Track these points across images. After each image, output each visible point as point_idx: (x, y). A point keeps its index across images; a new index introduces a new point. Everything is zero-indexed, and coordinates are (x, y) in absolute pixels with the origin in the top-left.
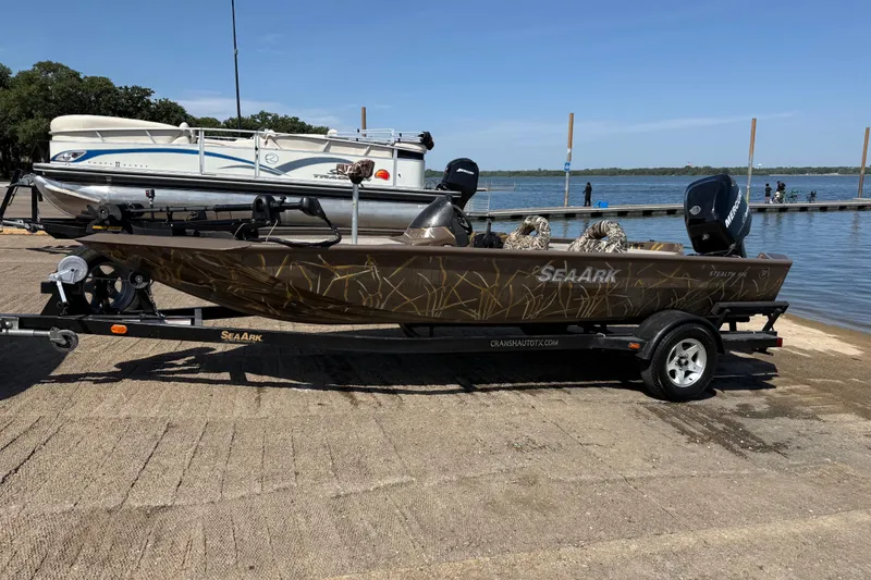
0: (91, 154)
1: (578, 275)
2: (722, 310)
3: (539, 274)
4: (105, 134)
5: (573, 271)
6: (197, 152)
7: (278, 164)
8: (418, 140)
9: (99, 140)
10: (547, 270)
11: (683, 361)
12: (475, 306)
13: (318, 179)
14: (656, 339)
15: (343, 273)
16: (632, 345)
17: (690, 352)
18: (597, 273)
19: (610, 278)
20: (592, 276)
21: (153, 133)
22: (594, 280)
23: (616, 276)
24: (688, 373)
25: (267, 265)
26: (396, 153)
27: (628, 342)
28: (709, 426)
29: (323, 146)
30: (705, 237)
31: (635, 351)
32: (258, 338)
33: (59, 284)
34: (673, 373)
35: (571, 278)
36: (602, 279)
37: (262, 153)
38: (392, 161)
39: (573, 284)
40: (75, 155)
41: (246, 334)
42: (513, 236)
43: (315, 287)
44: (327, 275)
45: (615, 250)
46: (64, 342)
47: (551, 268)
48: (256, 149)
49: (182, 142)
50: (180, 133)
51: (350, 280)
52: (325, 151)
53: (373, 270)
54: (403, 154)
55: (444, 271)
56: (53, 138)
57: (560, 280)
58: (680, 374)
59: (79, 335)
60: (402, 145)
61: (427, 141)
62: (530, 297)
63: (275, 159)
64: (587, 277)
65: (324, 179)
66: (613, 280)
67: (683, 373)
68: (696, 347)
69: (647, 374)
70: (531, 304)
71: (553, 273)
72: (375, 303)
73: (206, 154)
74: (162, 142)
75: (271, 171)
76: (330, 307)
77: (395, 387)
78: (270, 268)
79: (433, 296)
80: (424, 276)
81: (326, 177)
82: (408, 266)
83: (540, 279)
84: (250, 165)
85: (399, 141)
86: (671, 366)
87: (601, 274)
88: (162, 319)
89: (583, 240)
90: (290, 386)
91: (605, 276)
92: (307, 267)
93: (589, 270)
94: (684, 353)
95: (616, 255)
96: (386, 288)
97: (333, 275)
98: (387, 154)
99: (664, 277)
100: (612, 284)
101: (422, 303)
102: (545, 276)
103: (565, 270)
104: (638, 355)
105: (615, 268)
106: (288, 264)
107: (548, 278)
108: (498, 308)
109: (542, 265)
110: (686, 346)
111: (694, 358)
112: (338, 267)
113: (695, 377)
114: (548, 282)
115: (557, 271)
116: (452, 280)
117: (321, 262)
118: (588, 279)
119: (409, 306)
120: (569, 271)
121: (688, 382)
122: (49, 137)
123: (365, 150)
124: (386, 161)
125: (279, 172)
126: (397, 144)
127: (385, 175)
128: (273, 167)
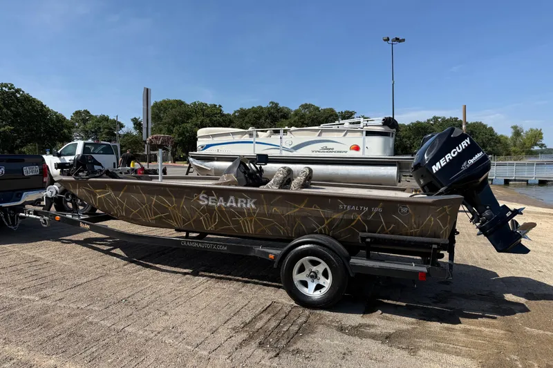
0: (208, 146)
1: (226, 200)
3: (199, 199)
4: (214, 136)
5: (221, 198)
6: (252, 142)
7: (291, 146)
8: (381, 123)
9: (211, 139)
10: (203, 197)
12: (170, 218)
13: (314, 153)
15: (100, 193)
16: (271, 256)
18: (239, 200)
19: (251, 205)
20: (237, 203)
21: (233, 134)
22: (239, 205)
23: (254, 203)
24: (319, 287)
26: (364, 133)
27: (269, 253)
29: (318, 133)
30: (422, 181)
33: (45, 197)
34: (305, 284)
35: (221, 203)
36: (244, 206)
37: (284, 140)
38: (362, 139)
39: (225, 208)
40: (202, 147)
41: (86, 224)
46: (44, 222)
47: (205, 196)
48: (281, 138)
49: (246, 138)
50: (245, 133)
51: (104, 197)
52: (319, 136)
53: (110, 192)
54: (369, 133)
55: (143, 195)
56: (199, 139)
57: (214, 204)
58: (312, 286)
60: (369, 127)
62: (201, 215)
63: (291, 143)
64: (231, 203)
65: (317, 153)
66: (253, 206)
67: (314, 285)
68: (323, 266)
70: (204, 219)
71: (208, 199)
73: (257, 143)
74: (237, 138)
75: (288, 150)
79: (145, 210)
80: (135, 197)
81: (319, 152)
83: (201, 203)
84: (277, 147)
85: (367, 126)
87: (242, 201)
91: (246, 204)
93: (232, 198)
94: (313, 268)
96: (121, 204)
97: (96, 195)
98: (359, 134)
99: (295, 207)
100: (253, 209)
101: (142, 214)
102: (204, 202)
103: (215, 197)
105: (252, 198)
106: (79, 188)
107: (206, 202)
108: (185, 221)
109: (199, 193)
110: (315, 263)
111: (324, 275)
112: (97, 191)
113: (325, 290)
114: (207, 205)
115: (210, 198)
116: (150, 201)
117: (89, 188)
118: (234, 205)
119: (136, 215)
120: (218, 198)
122: (197, 140)
123: (344, 133)
124: (357, 139)
125: (292, 150)
126: (365, 127)
127: (357, 148)
128: (289, 147)
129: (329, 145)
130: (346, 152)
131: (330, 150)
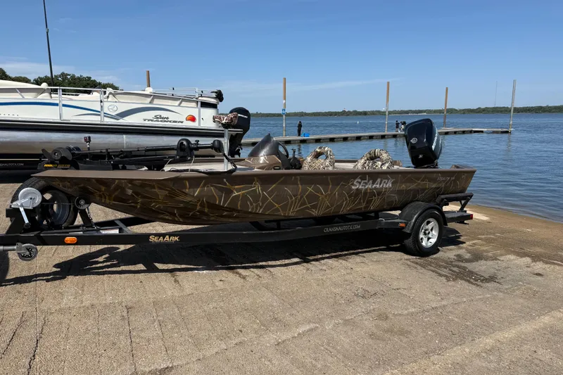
1: (373, 184)
2: (443, 199)
3: (353, 184)
5: (371, 182)
6: (57, 105)
7: (117, 113)
8: (214, 95)
10: (357, 182)
11: (427, 232)
12: (315, 207)
13: (147, 122)
14: (413, 221)
15: (238, 190)
16: (401, 225)
17: (430, 227)
18: (383, 182)
20: (380, 184)
21: (22, 90)
22: (381, 186)
23: (392, 183)
24: (429, 239)
25: (189, 188)
26: (199, 104)
27: (398, 223)
28: (450, 270)
29: (149, 100)
30: (421, 156)
31: (403, 228)
32: (177, 238)
33: (22, 209)
34: (422, 240)
35: (369, 186)
36: (385, 185)
37: (106, 105)
38: (197, 109)
39: (370, 189)
41: (167, 237)
42: (309, 159)
43: (220, 202)
44: (229, 192)
45: (388, 167)
46: (28, 253)
47: (360, 180)
48: (101, 102)
49: (45, 97)
50: (43, 91)
51: (243, 194)
52: (150, 103)
53: (258, 188)
54: (205, 105)
55: (300, 186)
57: (363, 187)
58: (425, 240)
59: (39, 247)
60: (203, 98)
61: (219, 96)
62: (346, 199)
63: (115, 109)
65: (150, 122)
66: (390, 185)
67: (427, 239)
68: (433, 223)
69: (409, 242)
70: (346, 203)
71: (360, 183)
72: (257, 208)
73: (64, 105)
74: (29, 97)
75: (112, 117)
76: (225, 213)
77: (261, 264)
78: (192, 190)
79: (292, 202)
80: (288, 189)
81: (152, 121)
82: (279, 184)
83: (353, 187)
84: (97, 113)
85: (201, 96)
86: (421, 236)
87: (385, 182)
88: (98, 230)
89: (363, 161)
90: (192, 269)
91: (387, 184)
92: (216, 187)
93: (379, 180)
94: (427, 227)
95: (388, 170)
96: (265, 199)
97: (232, 192)
98: (194, 104)
99: (415, 182)
100: (390, 188)
101: (284, 208)
103: (367, 181)
104: (404, 230)
105: (392, 178)
106: (204, 186)
107: (357, 187)
108: (328, 207)
109: (355, 178)
110: (428, 223)
111: (432, 230)
112: (236, 187)
113: (433, 241)
114: (357, 189)
115: (363, 182)
116: (305, 191)
117: (226, 184)
118: (378, 186)
119: (277, 210)
120: (369, 181)
121: (430, 245)
123: (178, 102)
124: (193, 109)
125: (118, 117)
126: (200, 98)
127: (193, 119)
128: (114, 114)
129: (164, 114)
130: (182, 122)
131: (166, 119)
